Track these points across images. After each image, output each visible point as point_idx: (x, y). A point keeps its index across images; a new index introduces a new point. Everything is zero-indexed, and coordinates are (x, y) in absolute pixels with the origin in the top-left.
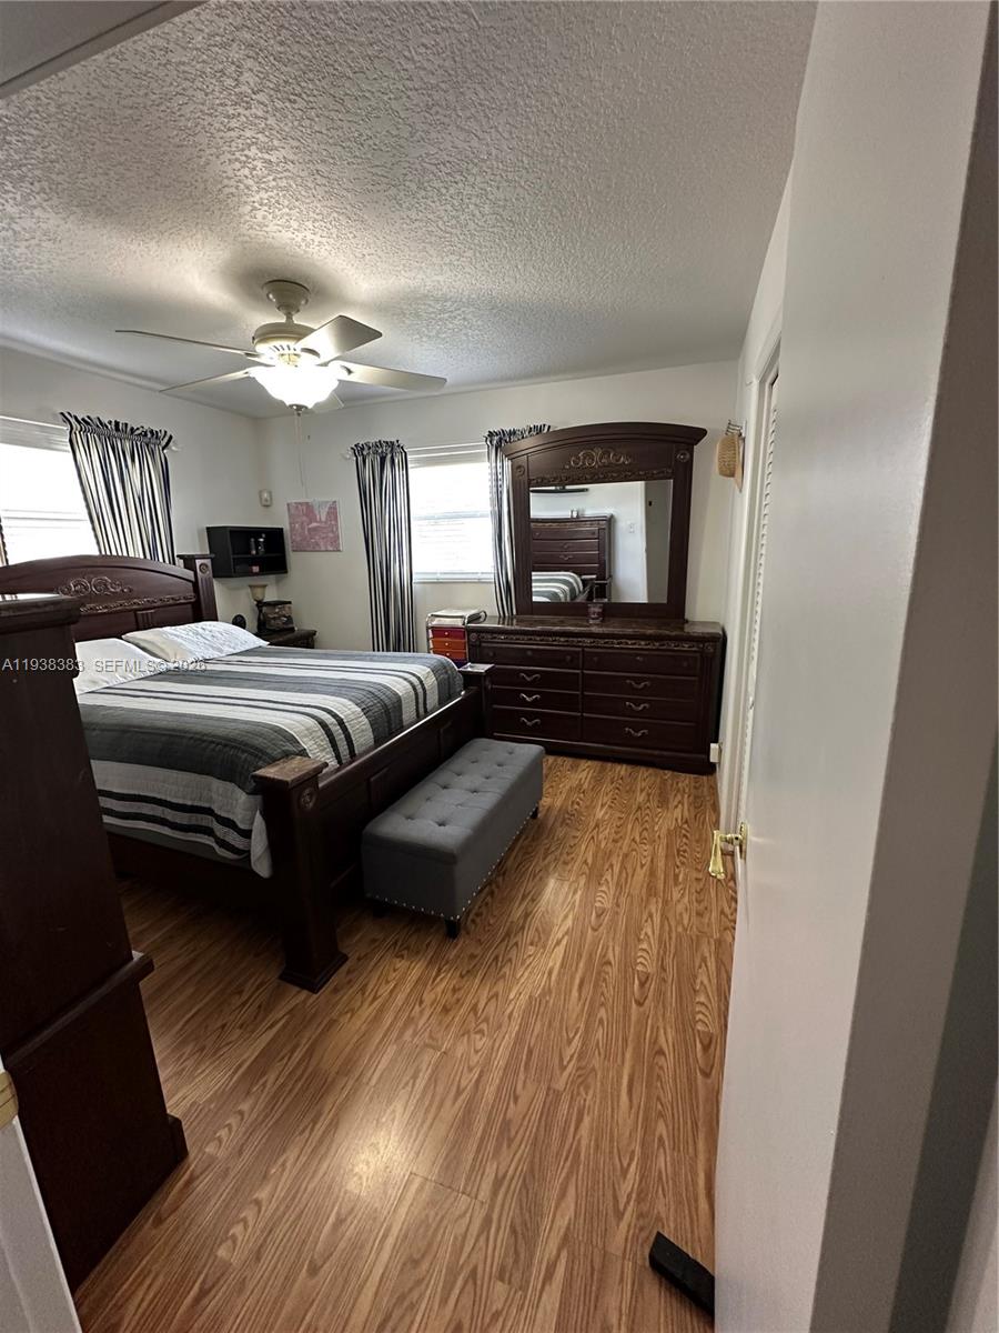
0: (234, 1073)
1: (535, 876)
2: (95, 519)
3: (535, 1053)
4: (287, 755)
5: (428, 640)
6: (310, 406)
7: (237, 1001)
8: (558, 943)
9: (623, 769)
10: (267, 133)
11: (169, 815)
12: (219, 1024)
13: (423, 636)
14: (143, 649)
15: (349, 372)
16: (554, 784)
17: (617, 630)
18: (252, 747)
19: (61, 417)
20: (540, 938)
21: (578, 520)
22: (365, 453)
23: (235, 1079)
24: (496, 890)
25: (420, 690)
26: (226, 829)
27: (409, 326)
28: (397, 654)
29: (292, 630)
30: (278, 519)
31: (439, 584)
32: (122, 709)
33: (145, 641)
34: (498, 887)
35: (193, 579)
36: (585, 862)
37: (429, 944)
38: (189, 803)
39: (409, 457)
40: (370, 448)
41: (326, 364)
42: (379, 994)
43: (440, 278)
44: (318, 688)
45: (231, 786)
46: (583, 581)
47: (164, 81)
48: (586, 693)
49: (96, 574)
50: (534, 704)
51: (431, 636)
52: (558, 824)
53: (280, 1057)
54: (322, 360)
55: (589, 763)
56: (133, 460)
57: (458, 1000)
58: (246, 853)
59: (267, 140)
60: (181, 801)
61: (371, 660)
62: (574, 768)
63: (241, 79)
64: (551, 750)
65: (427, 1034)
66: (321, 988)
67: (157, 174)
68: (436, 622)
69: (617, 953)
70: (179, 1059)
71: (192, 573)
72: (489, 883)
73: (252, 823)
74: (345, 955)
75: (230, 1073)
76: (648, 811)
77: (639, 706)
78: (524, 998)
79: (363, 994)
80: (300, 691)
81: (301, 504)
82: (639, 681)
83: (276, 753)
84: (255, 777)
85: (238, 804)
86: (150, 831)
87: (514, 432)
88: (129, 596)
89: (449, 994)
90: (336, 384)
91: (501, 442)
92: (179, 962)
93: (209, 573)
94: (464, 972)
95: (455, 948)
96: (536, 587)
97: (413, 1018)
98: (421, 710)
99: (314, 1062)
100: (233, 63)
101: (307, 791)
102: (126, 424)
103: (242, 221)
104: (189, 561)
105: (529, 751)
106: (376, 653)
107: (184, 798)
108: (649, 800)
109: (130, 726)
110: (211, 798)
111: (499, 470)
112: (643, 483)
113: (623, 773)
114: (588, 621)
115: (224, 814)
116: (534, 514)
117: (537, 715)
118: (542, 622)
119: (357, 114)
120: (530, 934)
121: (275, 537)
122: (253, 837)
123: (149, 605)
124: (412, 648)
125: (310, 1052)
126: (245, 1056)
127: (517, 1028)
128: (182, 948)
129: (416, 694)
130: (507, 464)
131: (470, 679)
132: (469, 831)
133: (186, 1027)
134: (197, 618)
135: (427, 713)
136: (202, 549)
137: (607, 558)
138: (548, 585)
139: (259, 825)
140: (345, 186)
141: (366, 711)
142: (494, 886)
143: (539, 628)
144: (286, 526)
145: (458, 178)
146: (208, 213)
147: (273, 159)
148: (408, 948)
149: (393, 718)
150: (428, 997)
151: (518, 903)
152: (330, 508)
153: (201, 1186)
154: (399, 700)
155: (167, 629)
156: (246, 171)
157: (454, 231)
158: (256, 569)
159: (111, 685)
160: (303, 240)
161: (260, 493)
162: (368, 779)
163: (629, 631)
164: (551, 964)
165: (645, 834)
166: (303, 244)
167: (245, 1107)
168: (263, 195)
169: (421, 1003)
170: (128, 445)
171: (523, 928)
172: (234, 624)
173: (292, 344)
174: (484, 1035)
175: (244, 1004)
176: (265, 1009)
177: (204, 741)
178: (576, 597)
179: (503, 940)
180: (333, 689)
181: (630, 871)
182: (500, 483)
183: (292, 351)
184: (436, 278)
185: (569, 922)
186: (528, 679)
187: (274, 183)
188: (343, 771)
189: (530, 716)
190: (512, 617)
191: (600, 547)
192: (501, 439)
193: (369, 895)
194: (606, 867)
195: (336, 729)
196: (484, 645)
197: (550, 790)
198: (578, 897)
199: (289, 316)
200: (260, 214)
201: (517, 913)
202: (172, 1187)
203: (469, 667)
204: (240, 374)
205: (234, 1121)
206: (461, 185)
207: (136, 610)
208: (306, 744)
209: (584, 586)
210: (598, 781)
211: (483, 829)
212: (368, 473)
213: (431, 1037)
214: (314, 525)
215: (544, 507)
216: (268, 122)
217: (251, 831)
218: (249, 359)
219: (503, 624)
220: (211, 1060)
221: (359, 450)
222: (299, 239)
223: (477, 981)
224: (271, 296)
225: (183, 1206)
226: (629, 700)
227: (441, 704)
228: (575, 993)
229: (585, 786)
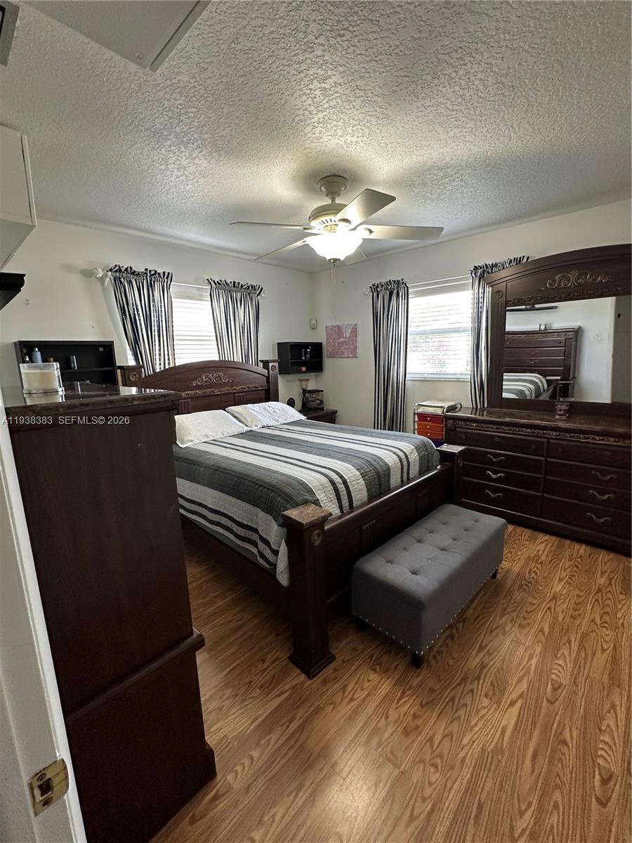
0: (253, 722)
1: (491, 631)
2: (219, 339)
3: (486, 810)
4: (306, 502)
5: (414, 422)
6: (342, 259)
7: (261, 667)
8: (513, 703)
9: (582, 549)
10: (324, 67)
11: (235, 528)
12: (247, 681)
13: (410, 420)
14: (235, 417)
15: (371, 232)
16: (512, 550)
17: (584, 427)
18: (284, 493)
19: (207, 281)
20: (494, 694)
21: (545, 332)
22: (379, 290)
23: (252, 727)
24: (456, 636)
25: (405, 463)
26: (265, 546)
27: (418, 193)
28: (390, 432)
29: (323, 409)
30: (319, 337)
31: (426, 382)
32: (217, 455)
33: (236, 412)
34: (458, 632)
35: (267, 375)
36: (542, 630)
37: (397, 665)
38: (246, 523)
39: (410, 290)
40: (382, 286)
41: (355, 229)
42: (355, 697)
43: (445, 150)
44: (332, 454)
45: (269, 518)
46: (547, 381)
47: (261, 50)
48: (548, 477)
49: (216, 371)
50: (498, 480)
51: (417, 419)
52: (516, 587)
53: (281, 723)
54: (352, 226)
55: (547, 537)
56: (241, 304)
57: (417, 727)
58: (274, 565)
59: (323, 72)
60: (241, 521)
61: (372, 436)
62: (532, 539)
63: (309, 30)
64: (511, 520)
65: (389, 748)
66: (315, 676)
67: (257, 118)
68: (421, 410)
69: (574, 736)
70: (221, 698)
71: (267, 371)
72: (450, 627)
73: (279, 547)
74: (333, 655)
75: (249, 722)
76: (609, 595)
77: (604, 495)
78: (476, 749)
79: (344, 692)
80: (320, 455)
81: (334, 327)
82: (604, 473)
83: (299, 499)
84: (283, 515)
85: (273, 531)
86: (223, 535)
87: (496, 265)
88: (232, 385)
89: (410, 718)
90: (362, 241)
91: (483, 274)
92: (232, 625)
93: (277, 371)
94: (424, 703)
95: (418, 676)
96: (506, 385)
97: (380, 729)
98: (405, 478)
99: (303, 737)
100: (303, 20)
101: (316, 532)
102: (239, 283)
103: (306, 138)
104: (266, 364)
105: (492, 522)
106: (376, 430)
107: (242, 518)
108: (610, 584)
109: (219, 467)
110: (258, 522)
111: (481, 295)
112: (614, 298)
113: (582, 552)
114: (554, 416)
115: (265, 536)
116: (509, 328)
117: (500, 490)
118: (511, 415)
119: (388, 30)
120: (484, 686)
121: (317, 348)
122: (279, 556)
123: (241, 390)
124: (402, 429)
125: (301, 728)
126: (260, 712)
127: (469, 775)
128: (236, 614)
129: (402, 465)
130: (488, 290)
131: (445, 456)
132: (437, 585)
133: (230, 674)
134: (268, 399)
135: (409, 480)
136: (273, 356)
137: (572, 362)
138: (516, 385)
139: (283, 549)
140: (376, 93)
141: (363, 475)
142: (454, 631)
143: (507, 420)
144: (324, 341)
145: (467, 59)
146: (286, 138)
147: (327, 86)
148: (380, 664)
149: (383, 482)
150: (393, 715)
151: (475, 652)
152: (353, 329)
153: (221, 805)
154: (389, 469)
155: (249, 406)
156: (310, 101)
157: (458, 108)
158: (304, 369)
159: (215, 438)
160: (346, 143)
161: (311, 320)
162: (361, 527)
163: (598, 428)
164: (504, 723)
165: (606, 618)
166: (345, 146)
167: (255, 754)
168: (320, 115)
169: (387, 717)
170: (239, 295)
171: (479, 677)
172: (288, 404)
173: (332, 217)
174: (438, 771)
175: (264, 670)
176: (276, 680)
177: (257, 484)
178: (540, 394)
179: (459, 684)
180: (342, 455)
181: (589, 652)
182: (480, 305)
183: (333, 223)
184: (441, 150)
185: (524, 687)
186: (495, 460)
187: (327, 105)
188: (343, 519)
189: (495, 490)
190: (483, 409)
191: (567, 354)
192: (484, 271)
193: (355, 614)
194: (563, 642)
195: (341, 487)
196: (457, 429)
197: (510, 555)
198: (534, 661)
199: (333, 200)
200: (317, 131)
201: (474, 662)
202: (204, 797)
203: (446, 448)
204: (300, 243)
205: (246, 761)
206: (469, 65)
207: (235, 393)
208: (320, 496)
209: (548, 386)
210: (556, 556)
211: (449, 584)
212: (380, 304)
213: (392, 752)
214: (342, 340)
215: (516, 322)
216: (325, 58)
217: (278, 551)
218: (305, 232)
219: (475, 414)
220: (239, 707)
221: (375, 289)
222: (342, 143)
223: (435, 714)
224: (323, 188)
225: (208, 816)
226: (594, 489)
227: (421, 473)
228: (528, 763)
229: (543, 558)
